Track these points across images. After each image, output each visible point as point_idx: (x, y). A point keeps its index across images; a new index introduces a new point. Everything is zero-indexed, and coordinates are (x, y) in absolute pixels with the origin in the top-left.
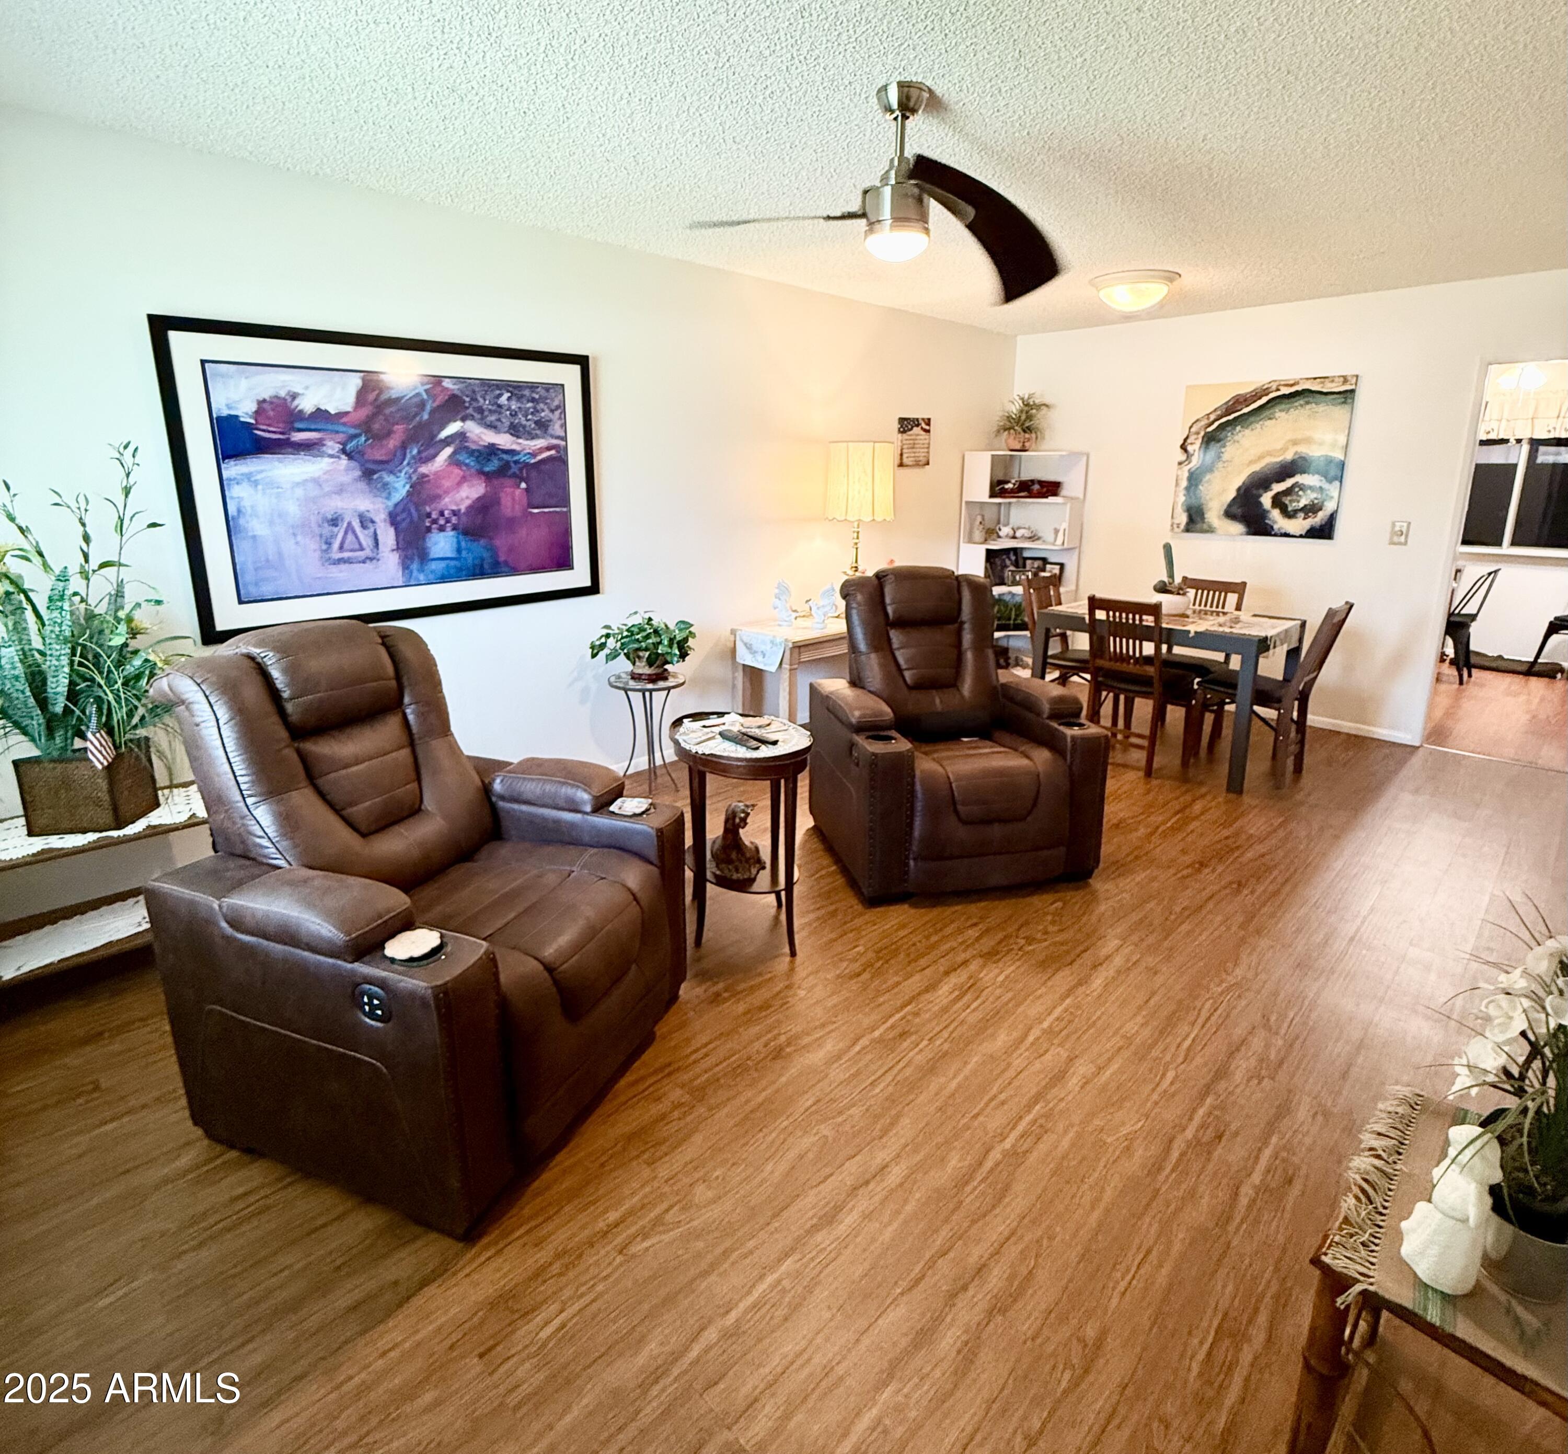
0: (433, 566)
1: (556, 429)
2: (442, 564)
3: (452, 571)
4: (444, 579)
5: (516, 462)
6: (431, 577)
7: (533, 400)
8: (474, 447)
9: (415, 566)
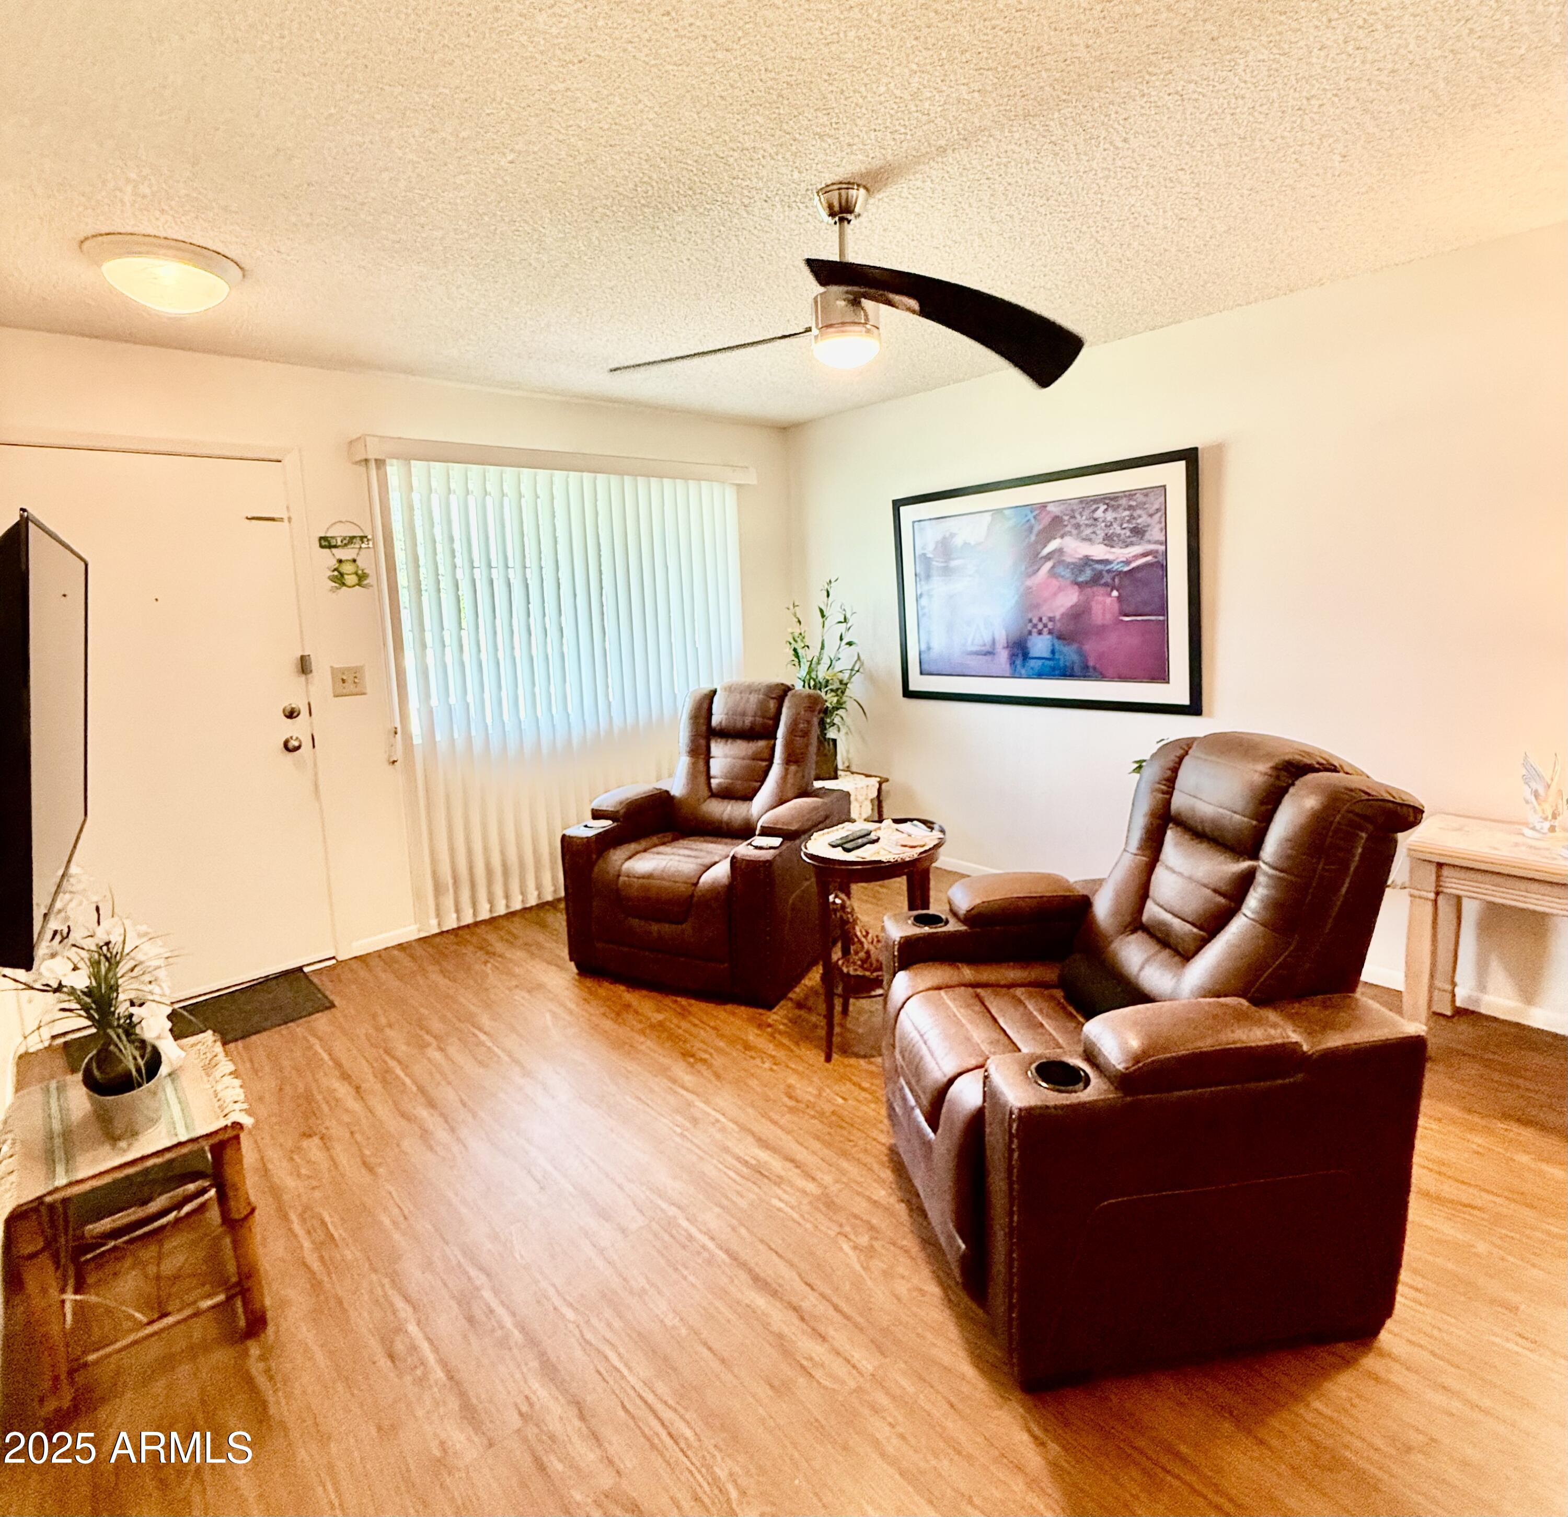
0: (1032, 663)
1: (1155, 533)
2: (1040, 662)
3: (1047, 669)
4: (1040, 675)
5: (1109, 571)
6: (1031, 672)
7: (1130, 508)
8: (1069, 560)
9: (1019, 662)
